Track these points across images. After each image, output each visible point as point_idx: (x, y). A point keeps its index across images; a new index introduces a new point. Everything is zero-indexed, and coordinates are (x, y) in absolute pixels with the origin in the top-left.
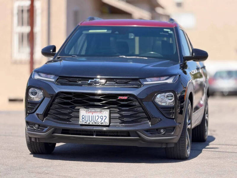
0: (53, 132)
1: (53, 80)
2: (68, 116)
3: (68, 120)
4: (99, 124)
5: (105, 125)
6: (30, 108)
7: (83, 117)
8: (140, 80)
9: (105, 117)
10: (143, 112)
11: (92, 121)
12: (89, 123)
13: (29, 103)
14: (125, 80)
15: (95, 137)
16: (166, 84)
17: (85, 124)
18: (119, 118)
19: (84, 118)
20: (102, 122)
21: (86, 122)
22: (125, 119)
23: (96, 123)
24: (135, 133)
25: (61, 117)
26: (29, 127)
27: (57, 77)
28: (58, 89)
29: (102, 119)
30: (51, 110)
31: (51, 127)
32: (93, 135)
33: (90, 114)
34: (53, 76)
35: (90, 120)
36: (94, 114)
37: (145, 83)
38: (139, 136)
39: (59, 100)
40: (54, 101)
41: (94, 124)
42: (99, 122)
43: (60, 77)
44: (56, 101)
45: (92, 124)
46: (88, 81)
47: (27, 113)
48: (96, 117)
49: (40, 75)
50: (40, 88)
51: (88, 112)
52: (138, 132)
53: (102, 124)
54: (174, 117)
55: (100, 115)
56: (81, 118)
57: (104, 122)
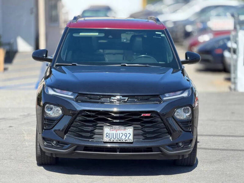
0: (75, 150)
1: (72, 97)
2: (91, 134)
3: (91, 137)
4: (123, 141)
5: (129, 142)
6: (47, 124)
7: (107, 134)
8: (160, 96)
9: (129, 134)
10: (164, 128)
11: (116, 139)
12: (114, 141)
13: (45, 119)
14: (146, 97)
15: (118, 153)
16: (183, 98)
17: (110, 141)
18: (142, 135)
19: (108, 136)
20: (126, 139)
21: (110, 140)
22: (148, 136)
23: (120, 140)
24: (158, 149)
25: (84, 134)
26: (45, 143)
27: (77, 94)
28: (80, 107)
29: (126, 136)
30: (72, 128)
31: (73, 145)
32: (116, 152)
33: (114, 132)
34: (70, 93)
35: (114, 138)
36: (118, 132)
37: (165, 99)
38: (161, 151)
39: (81, 118)
40: (75, 118)
41: (118, 141)
42: (124, 139)
43: (80, 94)
44: (78, 118)
45: (116, 141)
46: (110, 98)
47: (43, 129)
48: (120, 134)
49: (55, 91)
50: (58, 105)
51: (112, 129)
52: (161, 147)
53: (127, 141)
54: (191, 130)
55: (124, 132)
56: (105, 136)
57: (128, 139)
